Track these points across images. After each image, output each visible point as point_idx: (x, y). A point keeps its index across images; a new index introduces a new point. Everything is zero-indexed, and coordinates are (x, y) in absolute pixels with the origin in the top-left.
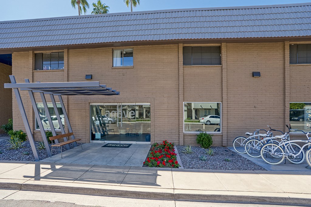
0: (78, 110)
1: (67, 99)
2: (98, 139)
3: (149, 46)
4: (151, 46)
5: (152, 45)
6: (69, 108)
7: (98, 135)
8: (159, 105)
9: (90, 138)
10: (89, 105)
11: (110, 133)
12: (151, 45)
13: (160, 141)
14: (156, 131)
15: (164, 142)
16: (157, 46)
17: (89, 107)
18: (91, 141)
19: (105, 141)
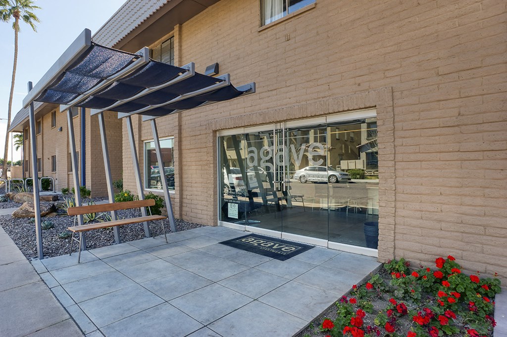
0: (195, 150)
1: (177, 128)
2: (232, 220)
6: (183, 147)
7: (233, 211)
9: (215, 215)
10: (215, 136)
11: (294, 204)
13: (422, 256)
14: (400, 212)
15: (440, 262)
17: (214, 142)
18: (219, 222)
19: (248, 228)
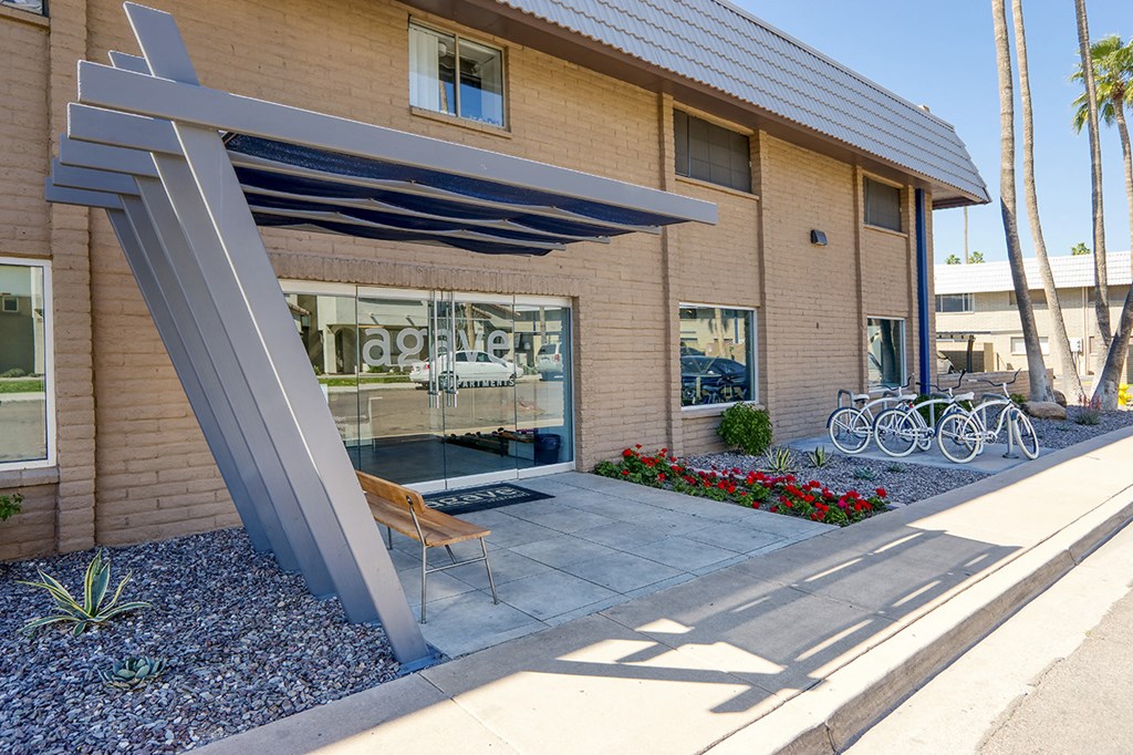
3: (566, 63)
4: (575, 67)
5: (579, 64)
8: (605, 310)
12: (575, 63)
16: (594, 73)
